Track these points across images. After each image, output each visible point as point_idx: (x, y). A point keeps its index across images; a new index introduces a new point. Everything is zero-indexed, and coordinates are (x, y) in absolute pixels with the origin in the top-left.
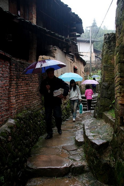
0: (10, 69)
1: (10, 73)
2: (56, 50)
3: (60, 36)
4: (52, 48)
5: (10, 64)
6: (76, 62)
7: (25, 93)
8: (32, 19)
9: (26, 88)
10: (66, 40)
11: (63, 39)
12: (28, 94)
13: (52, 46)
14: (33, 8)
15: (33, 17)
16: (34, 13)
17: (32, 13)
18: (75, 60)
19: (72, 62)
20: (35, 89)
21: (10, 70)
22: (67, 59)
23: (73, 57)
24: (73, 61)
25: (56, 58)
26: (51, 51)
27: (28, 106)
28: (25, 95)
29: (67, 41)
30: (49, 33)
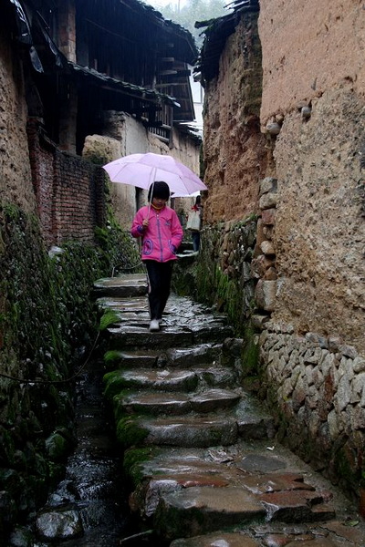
0: (54, 165)
1: (55, 172)
2: (123, 121)
3: (133, 87)
4: (114, 116)
5: (55, 159)
6: (178, 147)
7: (71, 209)
8: (66, 44)
9: (72, 202)
10: (147, 96)
11: (140, 93)
12: (75, 214)
13: (114, 112)
14: (69, 17)
15: (67, 38)
16: (71, 30)
17: (65, 28)
18: (176, 141)
19: (166, 147)
20: (84, 207)
21: (55, 168)
22: (152, 141)
23: (168, 133)
24: (167, 144)
25: (124, 140)
26: (111, 123)
27: (75, 235)
28: (70, 214)
29: (152, 96)
30: (110, 82)
